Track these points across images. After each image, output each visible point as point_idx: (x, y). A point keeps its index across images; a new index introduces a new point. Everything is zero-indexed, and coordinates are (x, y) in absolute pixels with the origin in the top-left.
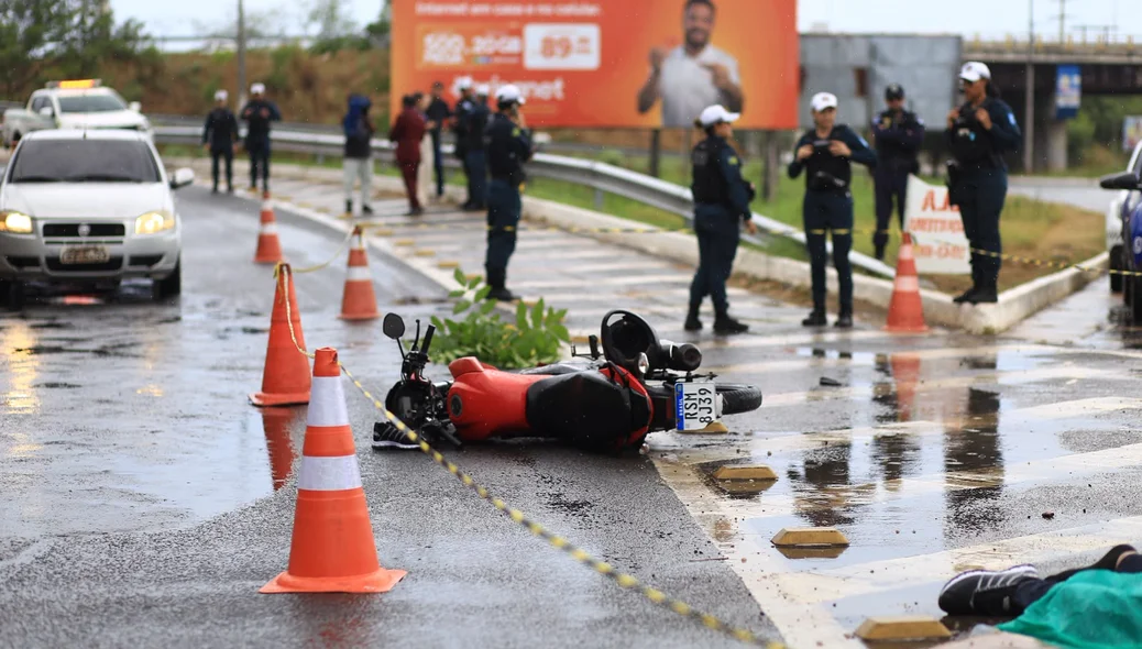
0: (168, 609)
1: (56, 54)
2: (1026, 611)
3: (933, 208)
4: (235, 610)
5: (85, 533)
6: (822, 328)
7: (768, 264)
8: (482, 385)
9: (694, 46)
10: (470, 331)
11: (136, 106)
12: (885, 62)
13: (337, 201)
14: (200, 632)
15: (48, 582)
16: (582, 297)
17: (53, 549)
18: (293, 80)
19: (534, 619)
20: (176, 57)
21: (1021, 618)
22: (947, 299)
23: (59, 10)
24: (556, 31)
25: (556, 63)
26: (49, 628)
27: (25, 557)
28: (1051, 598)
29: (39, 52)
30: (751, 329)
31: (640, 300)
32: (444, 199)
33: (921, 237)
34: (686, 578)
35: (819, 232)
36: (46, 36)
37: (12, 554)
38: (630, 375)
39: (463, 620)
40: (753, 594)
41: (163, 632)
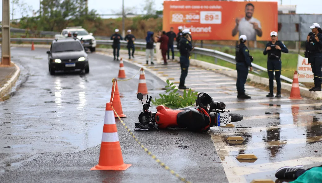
0: (64, 174)
1: (72, 19)
2: (298, 178)
3: (305, 64)
4: (82, 175)
5: (48, 153)
6: (272, 98)
7: (260, 79)
8: (165, 113)
9: (248, 17)
10: (170, 98)
11: (91, 34)
12: (304, 22)
13: (144, 61)
14: (70, 180)
15: (34, 166)
16: (207, 88)
17: (39, 157)
18: (138, 27)
19: (163, 178)
20: (106, 20)
21: (296, 180)
22: (307, 89)
23: (73, 7)
24: (209, 13)
25: (209, 22)
26: (30, 179)
27: (30, 159)
28: (305, 174)
29: (67, 18)
30: (251, 98)
31: (222, 89)
32: (174, 60)
33: (300, 72)
34: (208, 168)
35: (271, 71)
36: (70, 14)
37: (27, 158)
38: (205, 111)
39: (143, 178)
40: (226, 172)
41: (60, 180)
